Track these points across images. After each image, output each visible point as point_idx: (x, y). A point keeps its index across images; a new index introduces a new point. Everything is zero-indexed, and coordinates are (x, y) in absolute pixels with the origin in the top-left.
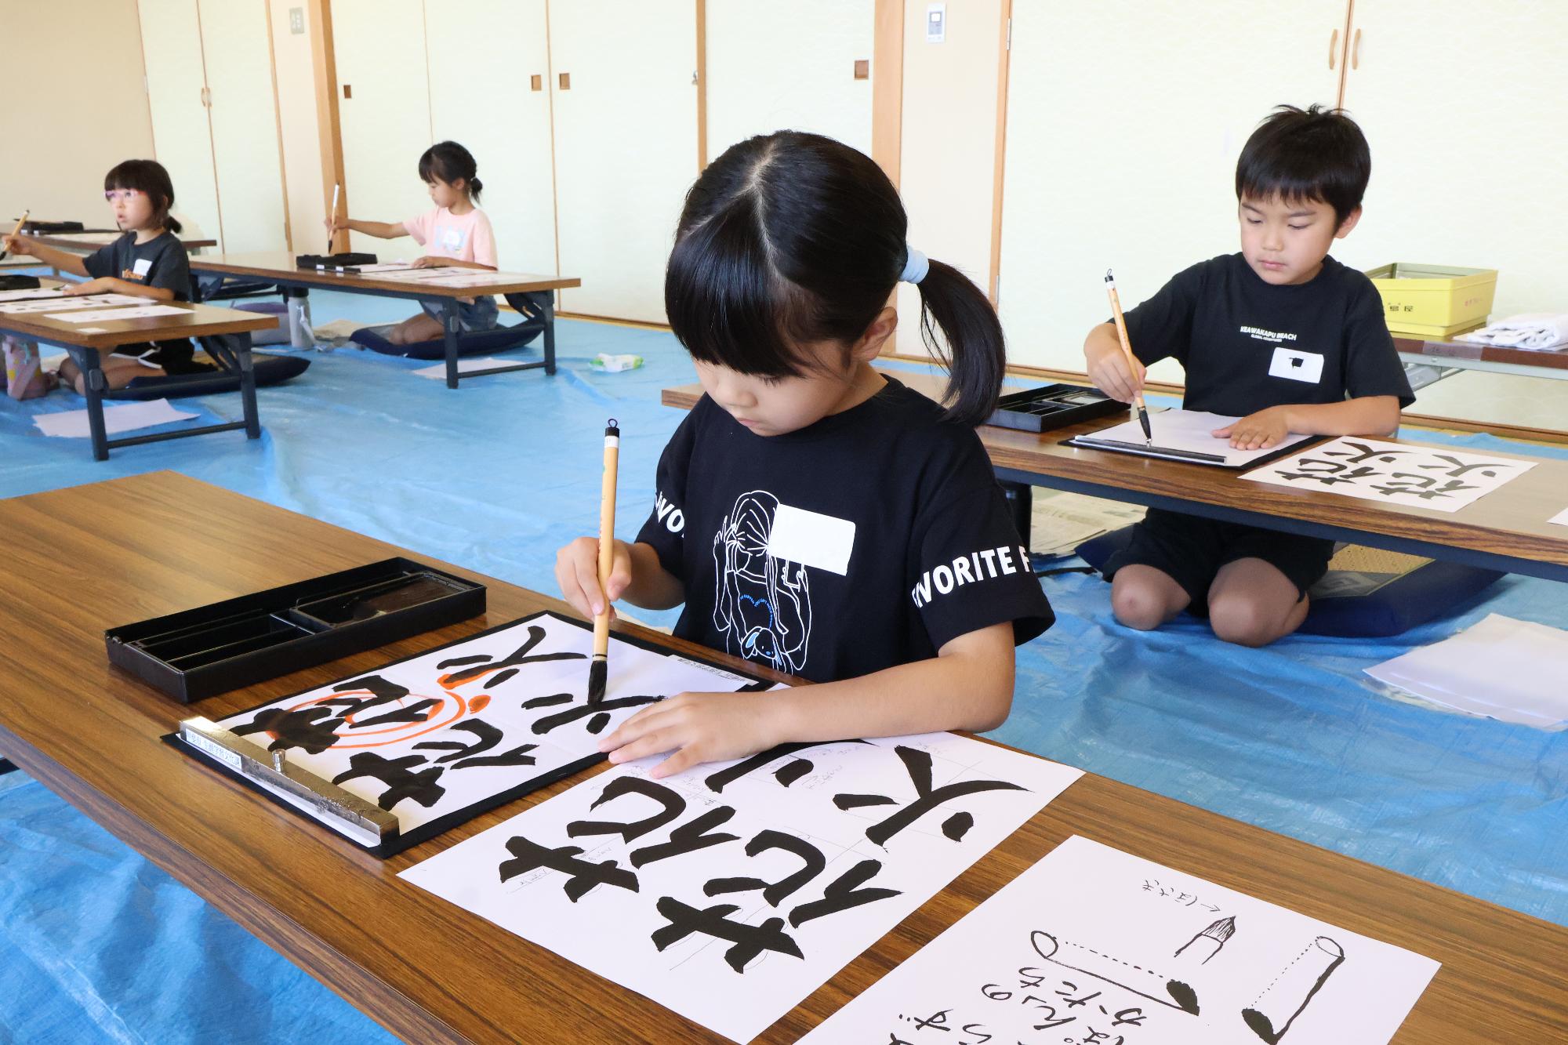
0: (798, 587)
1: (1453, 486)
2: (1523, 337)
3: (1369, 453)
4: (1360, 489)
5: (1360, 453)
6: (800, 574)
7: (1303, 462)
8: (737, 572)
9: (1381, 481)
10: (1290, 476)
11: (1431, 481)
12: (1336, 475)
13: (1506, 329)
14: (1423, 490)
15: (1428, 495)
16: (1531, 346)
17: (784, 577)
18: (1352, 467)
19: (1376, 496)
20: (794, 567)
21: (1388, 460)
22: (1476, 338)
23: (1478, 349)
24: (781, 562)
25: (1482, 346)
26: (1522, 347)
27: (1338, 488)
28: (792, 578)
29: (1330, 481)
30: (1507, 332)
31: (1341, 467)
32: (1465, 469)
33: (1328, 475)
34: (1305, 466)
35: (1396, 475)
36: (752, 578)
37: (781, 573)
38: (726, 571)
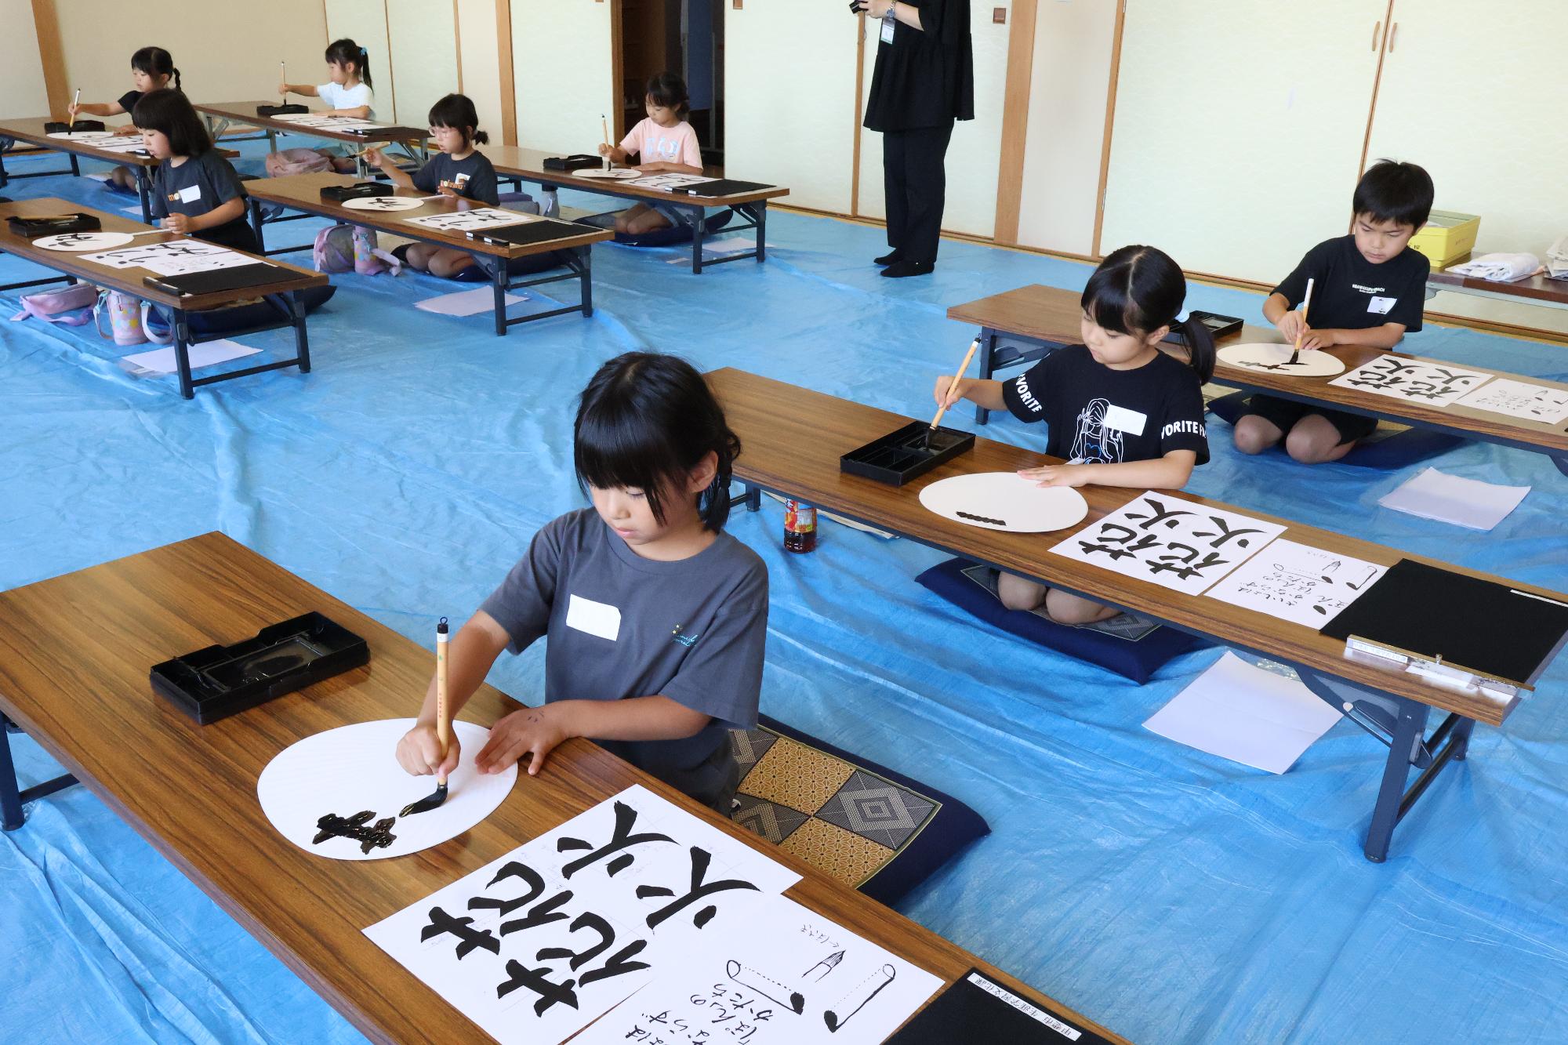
0: (1117, 440)
1: (1445, 390)
2: (1491, 272)
3: (1399, 367)
4: (1395, 392)
5: (1394, 367)
6: (1118, 435)
7: (1362, 373)
8: (1087, 433)
9: (1407, 386)
10: (1356, 383)
11: (1433, 387)
12: (1381, 382)
13: (1480, 266)
14: (1429, 393)
15: (1431, 396)
16: (1495, 279)
17: (1111, 436)
18: (1390, 377)
19: (1403, 396)
20: (1116, 432)
21: (1410, 372)
22: (1459, 270)
23: (1461, 279)
24: (1110, 430)
25: (1464, 277)
26: (1489, 278)
27: (1383, 391)
28: (1115, 436)
29: (1378, 386)
30: (1480, 268)
31: (1384, 377)
32: (1453, 379)
33: (1377, 382)
34: (1364, 376)
35: (1415, 383)
36: (1094, 436)
37: (1109, 434)
38: (1081, 433)
